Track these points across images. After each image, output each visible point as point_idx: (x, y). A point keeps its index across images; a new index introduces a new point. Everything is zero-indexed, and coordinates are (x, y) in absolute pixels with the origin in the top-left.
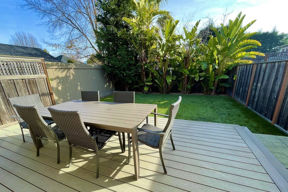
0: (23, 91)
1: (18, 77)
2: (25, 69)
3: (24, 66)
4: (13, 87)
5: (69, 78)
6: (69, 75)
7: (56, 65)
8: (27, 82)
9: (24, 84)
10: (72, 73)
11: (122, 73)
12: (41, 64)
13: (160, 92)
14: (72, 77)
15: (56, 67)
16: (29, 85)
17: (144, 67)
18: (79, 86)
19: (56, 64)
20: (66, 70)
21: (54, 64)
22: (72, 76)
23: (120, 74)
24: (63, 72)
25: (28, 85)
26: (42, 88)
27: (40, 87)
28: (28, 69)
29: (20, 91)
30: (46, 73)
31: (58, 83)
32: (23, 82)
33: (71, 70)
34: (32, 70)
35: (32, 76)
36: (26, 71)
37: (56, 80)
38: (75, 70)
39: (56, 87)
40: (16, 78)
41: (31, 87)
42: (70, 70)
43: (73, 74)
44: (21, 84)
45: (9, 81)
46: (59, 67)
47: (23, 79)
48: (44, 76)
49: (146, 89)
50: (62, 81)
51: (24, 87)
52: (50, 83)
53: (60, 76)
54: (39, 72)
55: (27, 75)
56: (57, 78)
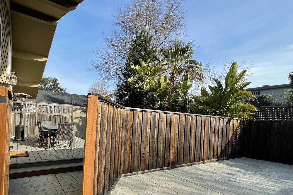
2: (63, 110)
4: (55, 119)
8: (61, 117)
12: (71, 108)
29: (57, 121)
30: (72, 114)
31: (80, 121)
35: (65, 114)
36: (63, 112)
39: (79, 123)
40: (57, 115)
41: (62, 120)
44: (58, 118)
45: (54, 116)
50: (83, 119)
51: (59, 120)
52: (73, 120)
53: (82, 117)
54: (69, 113)
55: (63, 114)
56: (81, 117)
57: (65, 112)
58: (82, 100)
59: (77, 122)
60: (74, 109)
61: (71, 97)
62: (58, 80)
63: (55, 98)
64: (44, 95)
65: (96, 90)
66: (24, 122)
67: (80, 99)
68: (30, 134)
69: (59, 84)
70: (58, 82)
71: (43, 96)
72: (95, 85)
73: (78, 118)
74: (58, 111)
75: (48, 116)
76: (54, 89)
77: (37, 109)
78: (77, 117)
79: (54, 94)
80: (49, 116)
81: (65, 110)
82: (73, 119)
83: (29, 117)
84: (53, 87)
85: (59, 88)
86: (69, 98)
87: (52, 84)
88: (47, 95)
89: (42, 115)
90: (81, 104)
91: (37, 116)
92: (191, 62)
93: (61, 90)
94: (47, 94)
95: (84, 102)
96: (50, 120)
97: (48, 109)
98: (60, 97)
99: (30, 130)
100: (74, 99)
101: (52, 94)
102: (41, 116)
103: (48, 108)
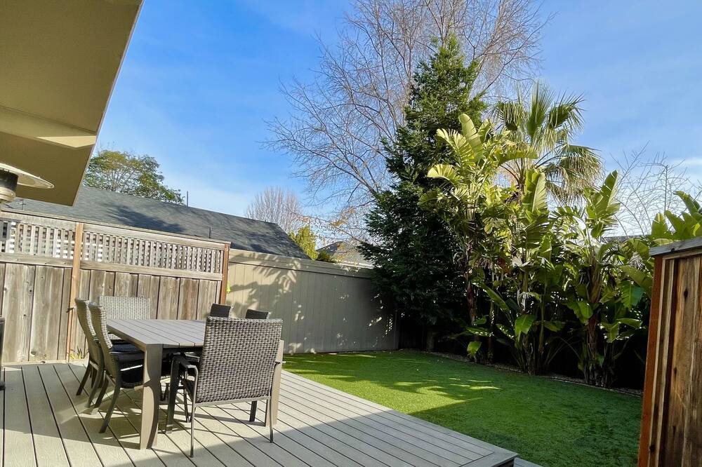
0: (169, 300)
1: (170, 272)
2: (189, 258)
3: (189, 254)
4: (155, 289)
5: (281, 290)
6: (282, 285)
7: (258, 259)
8: (182, 284)
9: (176, 287)
10: (290, 279)
11: (405, 294)
12: (222, 252)
13: (516, 365)
14: (287, 289)
15: (258, 263)
16: (184, 291)
17: (471, 284)
18: (300, 312)
19: (259, 256)
20: (276, 272)
21: (256, 257)
22: (288, 285)
23: (401, 296)
24: (270, 274)
25: (182, 289)
26: (207, 301)
27: (203, 297)
28: (194, 259)
29: (164, 298)
30: (225, 272)
31: (251, 297)
32: (176, 282)
33: (290, 274)
34: (201, 262)
35: (197, 274)
36: (189, 263)
37: (250, 290)
38: (300, 273)
39: (247, 304)
40: (166, 274)
41: (186, 295)
42: (286, 274)
43: (292, 282)
44: (170, 287)
45: (152, 277)
46: (265, 263)
47: (177, 278)
48: (220, 276)
49: (472, 348)
50: (261, 293)
51: (175, 292)
52: (226, 292)
53: (259, 283)
54: (213, 269)
55: (188, 271)
56: (253, 285)
57: (199, 264)
58: (243, 231)
59: (240, 301)
60: (230, 257)
61: (208, 220)
62: (158, 166)
63: (152, 218)
64: (105, 205)
65: (272, 212)
66: (14, 295)
67: (238, 229)
68: (41, 344)
69: (161, 178)
70: (158, 171)
71: (106, 209)
72: (270, 196)
73: (243, 288)
74: (168, 261)
75: (125, 278)
76: (144, 190)
77: (78, 248)
78: (239, 284)
79: (147, 206)
80: (133, 278)
81: (199, 259)
82: (229, 290)
83: (38, 277)
84: (138, 184)
85: (163, 189)
86: (199, 221)
87: (136, 175)
88: (118, 207)
89: (99, 273)
90: (241, 244)
91: (74, 276)
92: (574, 149)
93: (170, 195)
94: (117, 203)
95: (250, 240)
96: (135, 293)
97: (129, 251)
98: (167, 217)
99: (41, 332)
100: (218, 226)
101: (136, 205)
102: (96, 275)
103: (129, 246)
